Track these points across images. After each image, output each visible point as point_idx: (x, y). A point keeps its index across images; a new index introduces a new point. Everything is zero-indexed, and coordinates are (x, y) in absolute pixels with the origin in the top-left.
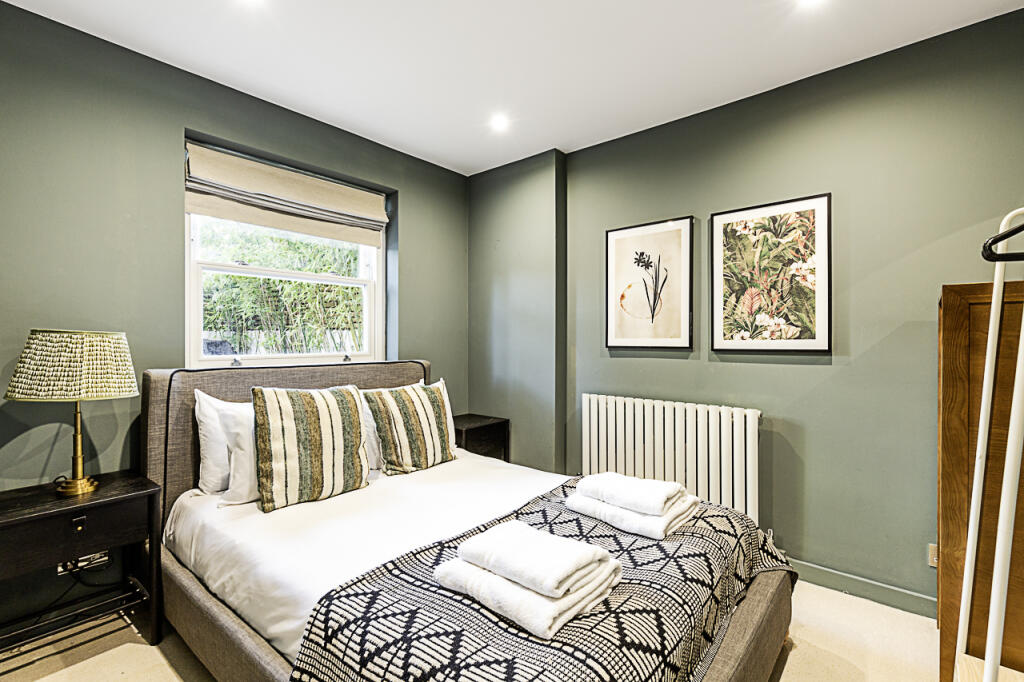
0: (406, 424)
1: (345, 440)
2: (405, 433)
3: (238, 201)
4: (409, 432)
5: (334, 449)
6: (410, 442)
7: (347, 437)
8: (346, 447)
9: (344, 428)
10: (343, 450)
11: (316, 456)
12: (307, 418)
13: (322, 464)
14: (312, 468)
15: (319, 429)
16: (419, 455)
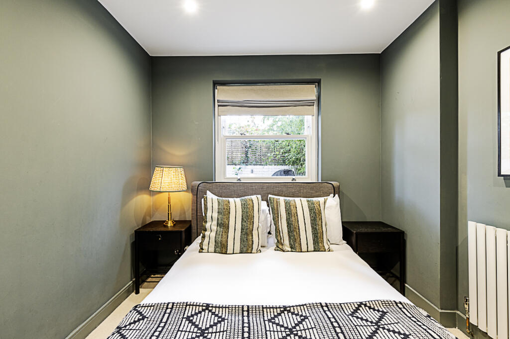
0: (288, 220)
1: (242, 225)
2: (286, 225)
3: (239, 106)
4: (289, 225)
5: (235, 230)
6: (288, 231)
7: (244, 224)
8: (242, 229)
9: (242, 219)
10: (240, 231)
11: (225, 232)
12: (224, 212)
13: (228, 237)
14: (222, 238)
15: (228, 218)
16: (295, 240)
